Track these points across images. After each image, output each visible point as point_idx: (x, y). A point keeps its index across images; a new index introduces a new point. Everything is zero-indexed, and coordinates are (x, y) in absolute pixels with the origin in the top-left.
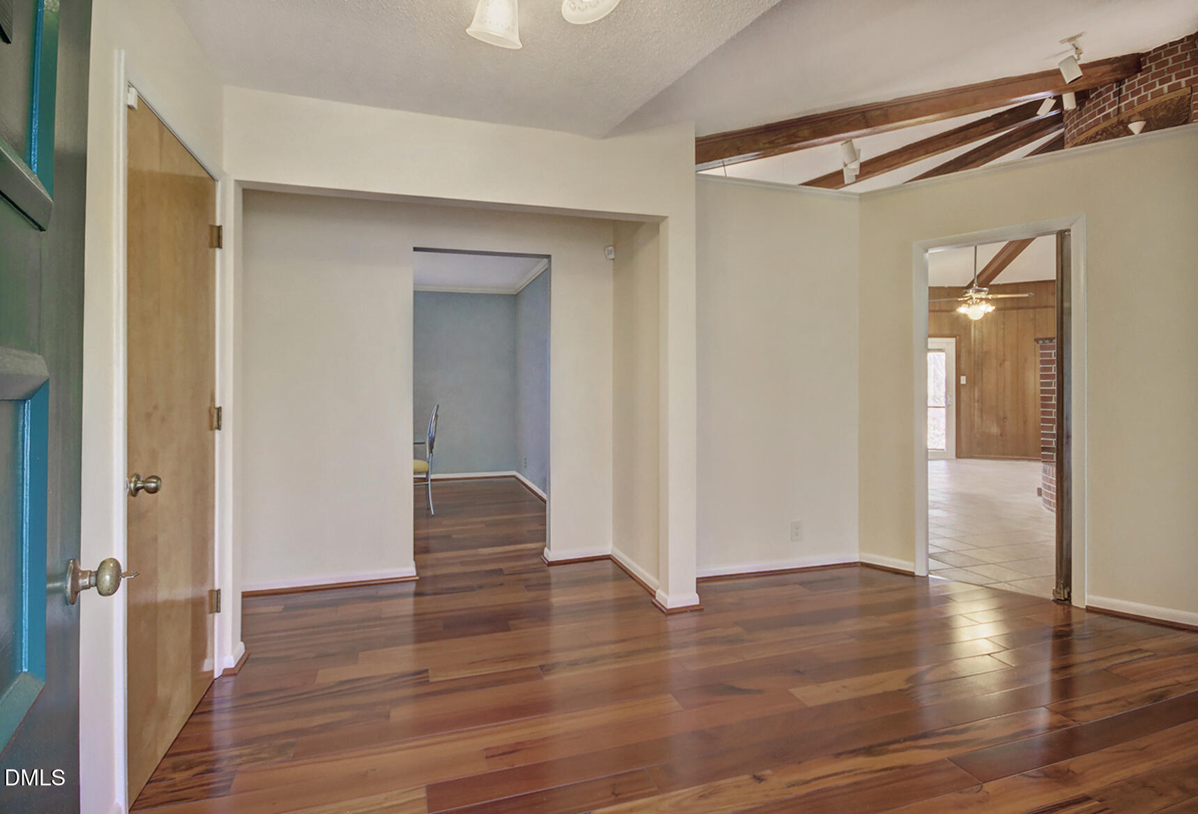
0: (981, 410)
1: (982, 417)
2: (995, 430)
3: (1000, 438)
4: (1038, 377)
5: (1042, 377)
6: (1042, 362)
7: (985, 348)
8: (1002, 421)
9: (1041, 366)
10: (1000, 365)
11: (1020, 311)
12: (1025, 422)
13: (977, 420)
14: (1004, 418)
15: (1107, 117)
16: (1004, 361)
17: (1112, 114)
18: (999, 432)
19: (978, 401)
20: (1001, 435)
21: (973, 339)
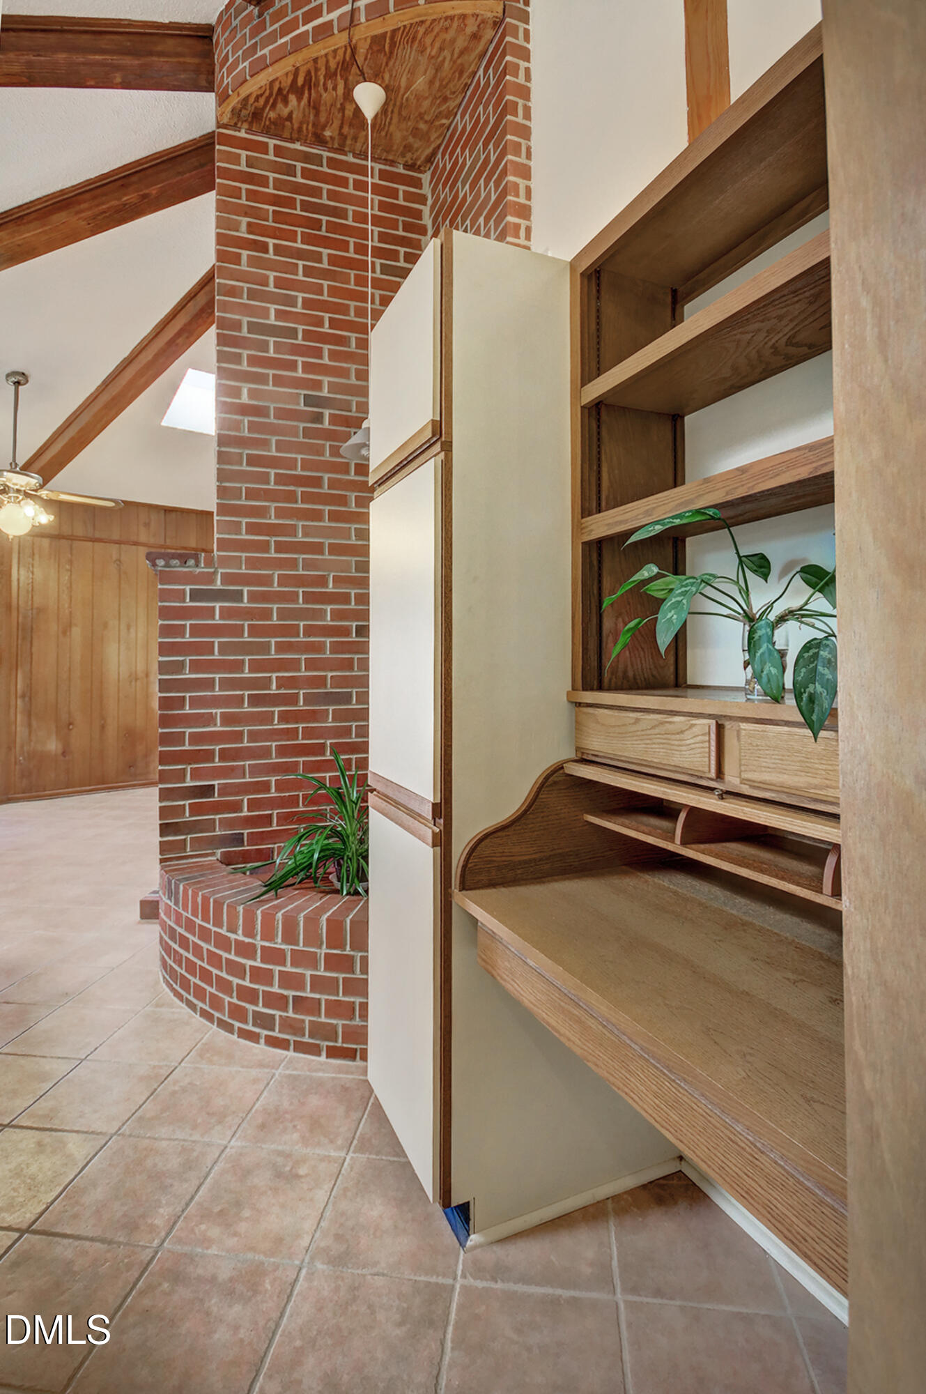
0: (29, 714)
1: (30, 725)
2: (53, 746)
3: (62, 758)
4: (155, 649)
5: (164, 649)
6: (165, 613)
7: (38, 601)
8: (65, 728)
9: (161, 622)
10: (64, 633)
11: (96, 544)
12: (103, 727)
13: (21, 731)
14: (70, 724)
15: (325, 30)
16: (70, 625)
17: (335, 23)
18: (60, 747)
19: (23, 696)
20: (64, 754)
21: (14, 584)
